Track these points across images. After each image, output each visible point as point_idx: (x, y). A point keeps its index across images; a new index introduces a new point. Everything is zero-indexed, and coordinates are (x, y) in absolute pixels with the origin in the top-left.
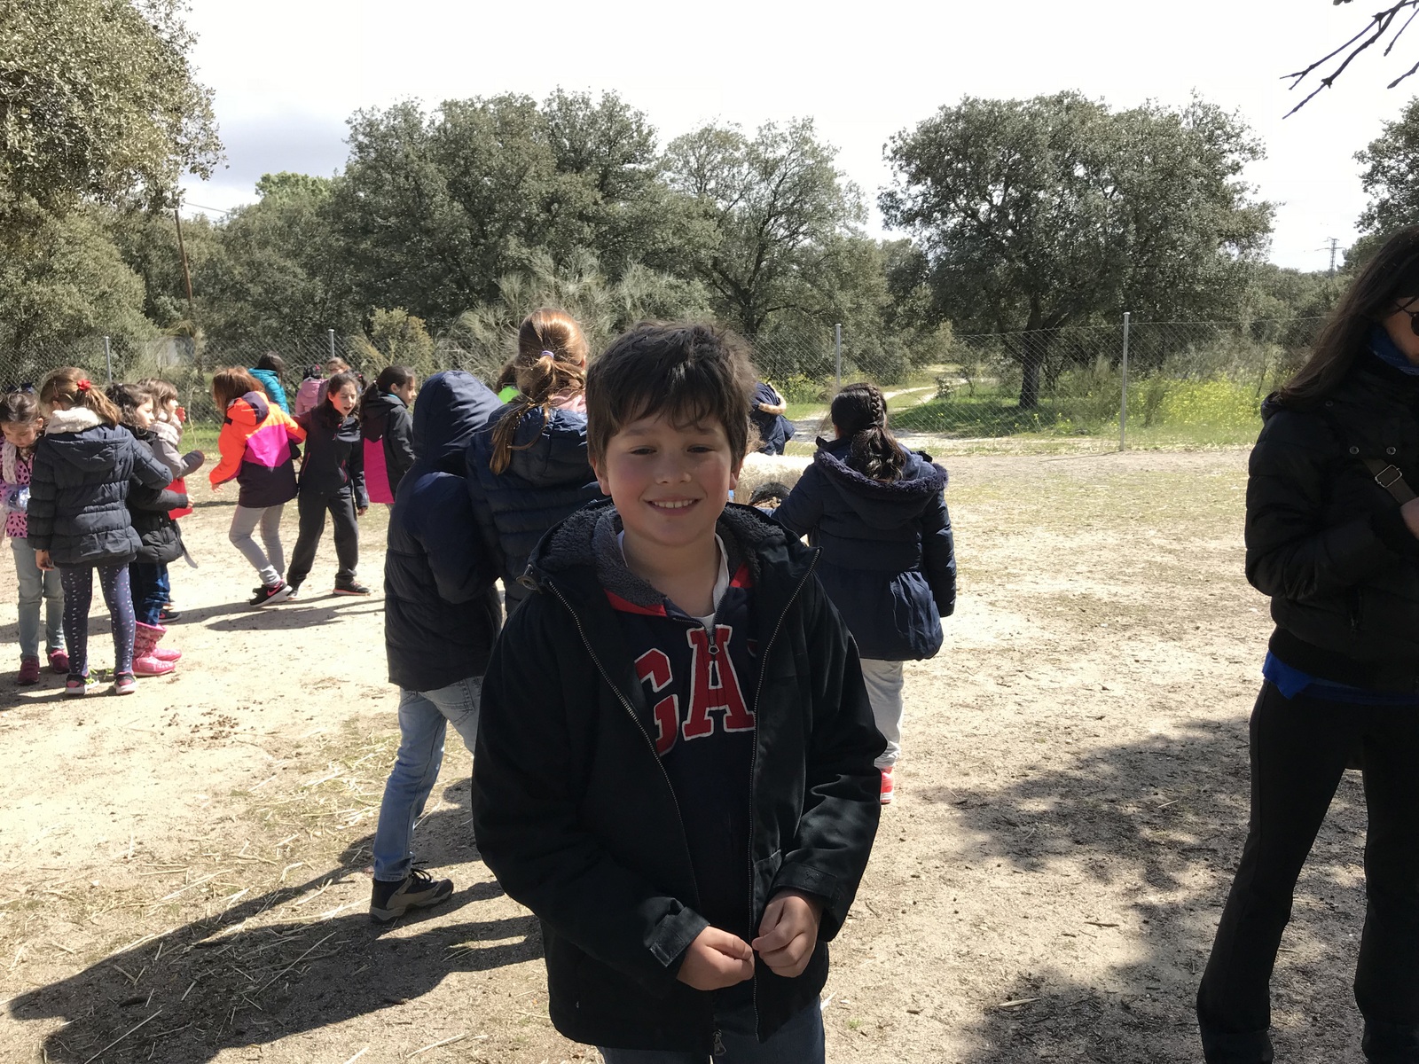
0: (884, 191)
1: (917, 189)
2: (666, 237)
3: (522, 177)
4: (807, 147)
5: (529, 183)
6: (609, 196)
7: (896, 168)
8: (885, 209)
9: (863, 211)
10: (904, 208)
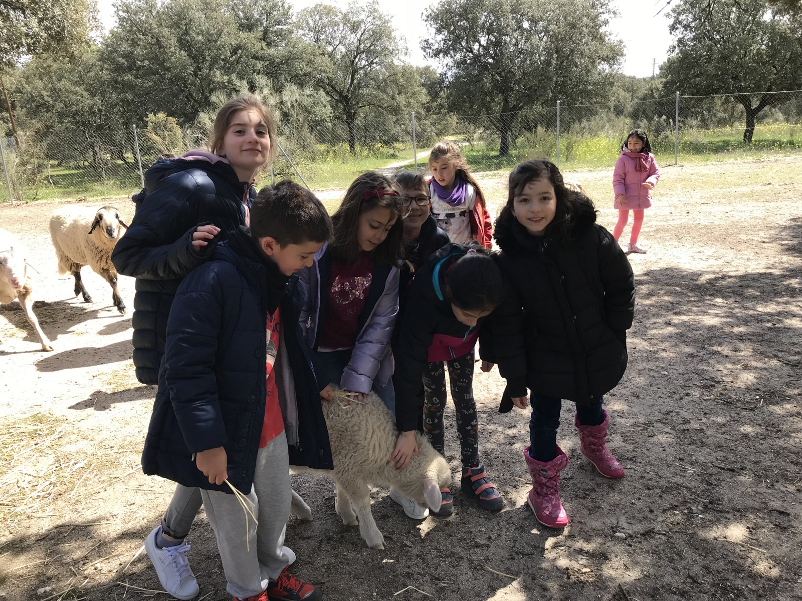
0: (423, 39)
1: (440, 37)
2: (302, 67)
3: (220, 35)
4: (376, 14)
5: (224, 38)
6: (269, 45)
7: (429, 26)
8: (424, 49)
9: (409, 51)
10: (434, 48)
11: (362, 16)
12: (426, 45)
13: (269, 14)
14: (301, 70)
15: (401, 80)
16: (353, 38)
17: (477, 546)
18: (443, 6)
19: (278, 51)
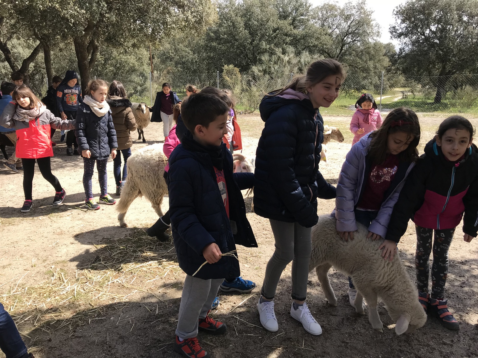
0: (392, 26)
1: (404, 25)
2: (312, 41)
3: (268, 22)
4: (362, 11)
5: (270, 23)
6: (295, 27)
7: (397, 18)
8: (391, 33)
9: (380, 34)
10: (398, 32)
11: (354, 11)
12: (393, 30)
13: (297, 10)
14: (312, 43)
15: (372, 52)
16: (345, 25)
17: (445, 344)
18: (408, 5)
19: (299, 31)
